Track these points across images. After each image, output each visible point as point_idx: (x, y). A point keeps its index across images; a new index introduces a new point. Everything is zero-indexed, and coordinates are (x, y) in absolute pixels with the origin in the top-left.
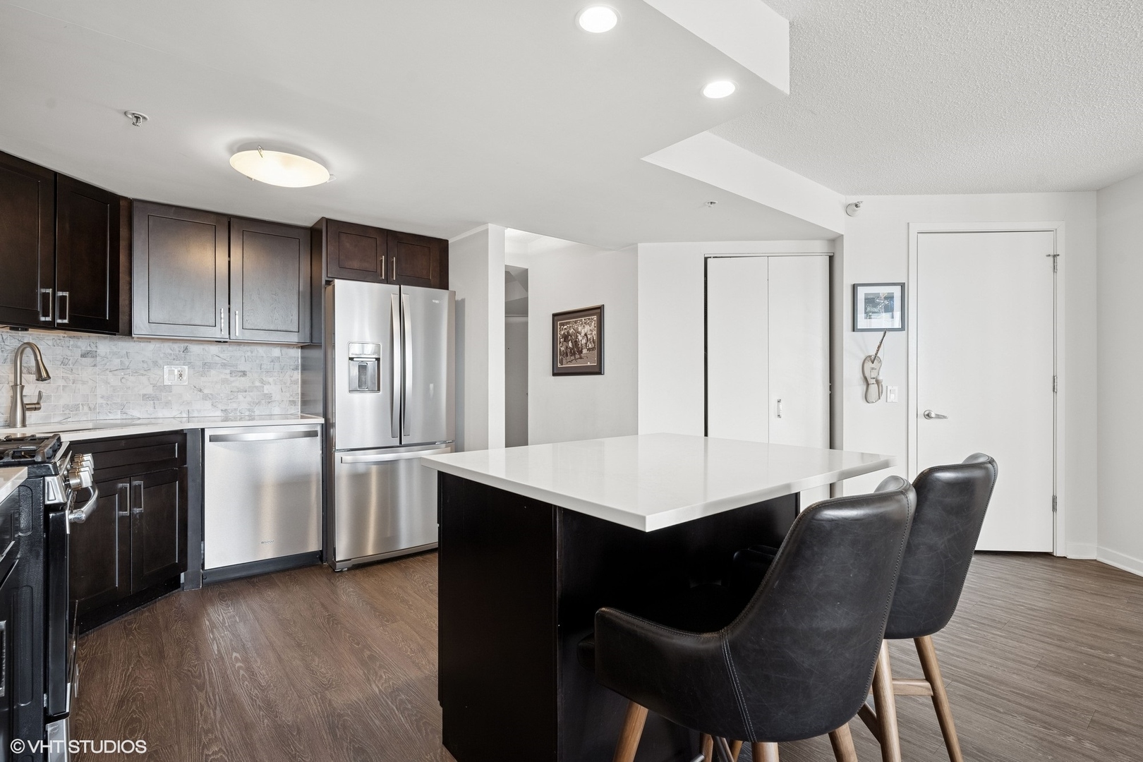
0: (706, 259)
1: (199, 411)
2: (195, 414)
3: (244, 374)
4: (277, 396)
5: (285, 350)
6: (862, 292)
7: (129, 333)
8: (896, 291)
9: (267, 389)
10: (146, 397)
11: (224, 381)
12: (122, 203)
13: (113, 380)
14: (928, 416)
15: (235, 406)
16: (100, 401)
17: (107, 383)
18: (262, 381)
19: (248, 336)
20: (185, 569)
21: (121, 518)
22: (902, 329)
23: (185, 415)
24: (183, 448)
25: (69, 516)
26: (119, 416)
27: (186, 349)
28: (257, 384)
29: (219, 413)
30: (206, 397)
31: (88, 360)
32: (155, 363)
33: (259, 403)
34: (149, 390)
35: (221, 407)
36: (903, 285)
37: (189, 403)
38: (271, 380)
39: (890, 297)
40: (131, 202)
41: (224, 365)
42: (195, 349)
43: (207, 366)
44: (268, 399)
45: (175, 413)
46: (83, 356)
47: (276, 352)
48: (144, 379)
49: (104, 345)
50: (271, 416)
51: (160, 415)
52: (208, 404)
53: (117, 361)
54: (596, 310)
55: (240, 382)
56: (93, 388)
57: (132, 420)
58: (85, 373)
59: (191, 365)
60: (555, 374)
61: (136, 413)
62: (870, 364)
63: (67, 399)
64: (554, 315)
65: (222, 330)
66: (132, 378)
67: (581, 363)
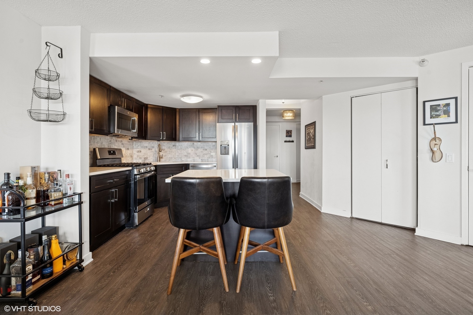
0: (351, 98)
1: (196, 159)
3: (206, 150)
4: (214, 156)
6: (428, 105)
7: (179, 141)
8: (452, 101)
9: (212, 154)
10: (185, 156)
11: (202, 152)
12: (177, 110)
15: (204, 158)
16: (176, 156)
17: (178, 152)
18: (210, 152)
19: (203, 139)
22: (456, 121)
24: (185, 168)
26: (180, 160)
27: (193, 144)
28: (209, 152)
29: (200, 160)
30: (198, 156)
32: (187, 147)
33: (210, 158)
34: (186, 154)
36: (456, 98)
37: (194, 157)
38: (213, 151)
40: (179, 109)
41: (202, 148)
42: (195, 143)
43: (198, 148)
44: (212, 157)
45: (191, 160)
46: (173, 146)
48: (185, 151)
49: (177, 144)
51: (188, 160)
52: (198, 158)
53: (180, 147)
54: (314, 123)
55: (205, 152)
56: (175, 154)
57: (183, 161)
58: (174, 150)
59: (194, 148)
60: (306, 148)
61: (183, 159)
62: (434, 142)
63: (170, 156)
64: (305, 126)
65: (197, 139)
66: (183, 151)
67: (311, 144)
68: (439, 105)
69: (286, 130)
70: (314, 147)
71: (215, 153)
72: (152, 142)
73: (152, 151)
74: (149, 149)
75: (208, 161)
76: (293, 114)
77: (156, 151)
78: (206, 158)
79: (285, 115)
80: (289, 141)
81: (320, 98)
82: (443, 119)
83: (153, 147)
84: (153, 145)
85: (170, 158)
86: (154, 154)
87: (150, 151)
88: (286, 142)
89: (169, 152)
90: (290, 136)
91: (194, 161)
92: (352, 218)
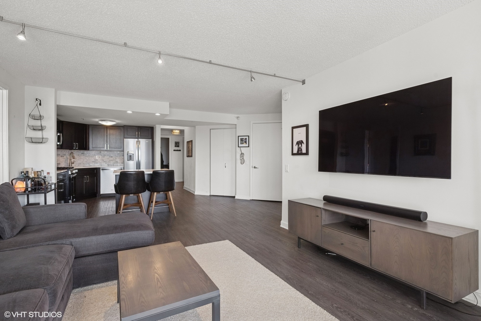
0: (210, 130)
1: (103, 164)
2: (102, 165)
3: (112, 157)
4: (119, 161)
5: (120, 152)
6: (240, 138)
7: (89, 150)
8: (247, 137)
9: (117, 160)
10: (93, 161)
11: (108, 158)
12: (87, 125)
13: (87, 158)
14: (255, 168)
15: (110, 163)
16: (85, 162)
17: (86, 159)
18: (116, 158)
19: (111, 149)
20: (97, 193)
21: (85, 182)
22: (249, 147)
23: (100, 165)
24: (97, 171)
25: (71, 176)
26: (88, 165)
27: (100, 152)
28: (115, 159)
29: (107, 165)
30: (104, 162)
31: (83, 154)
32: (95, 155)
33: (115, 163)
34: (94, 160)
35: (107, 164)
36: (249, 136)
37: (101, 163)
38: (117, 158)
39: (246, 139)
40: (89, 125)
41: (108, 155)
42: (102, 152)
43: (104, 155)
44: (117, 162)
45: (98, 165)
46: (82, 154)
47: (119, 152)
48: (92, 158)
49: (85, 152)
50: (117, 166)
51: (96, 165)
52: (105, 163)
53: (88, 155)
54: (192, 141)
55: (111, 159)
56: (84, 160)
57: (91, 166)
58: (82, 157)
59: (101, 155)
60: (187, 157)
61: (91, 165)
62: (242, 155)
63: (79, 162)
64: (187, 142)
65: (105, 148)
66: (90, 158)
67: (190, 154)
68: (243, 139)
69: (175, 142)
70: (191, 156)
71: (119, 160)
72: (64, 151)
73: (64, 158)
74: (61, 156)
75: (113, 166)
76: (180, 131)
77: (67, 158)
78: (112, 164)
79: (174, 131)
80: (177, 150)
81: (194, 127)
82: (244, 145)
83: (65, 155)
84: (64, 153)
85: (79, 163)
86: (66, 160)
87: (63, 158)
88: (174, 150)
89: (78, 159)
90: (178, 146)
91: (101, 166)
92: (210, 196)
